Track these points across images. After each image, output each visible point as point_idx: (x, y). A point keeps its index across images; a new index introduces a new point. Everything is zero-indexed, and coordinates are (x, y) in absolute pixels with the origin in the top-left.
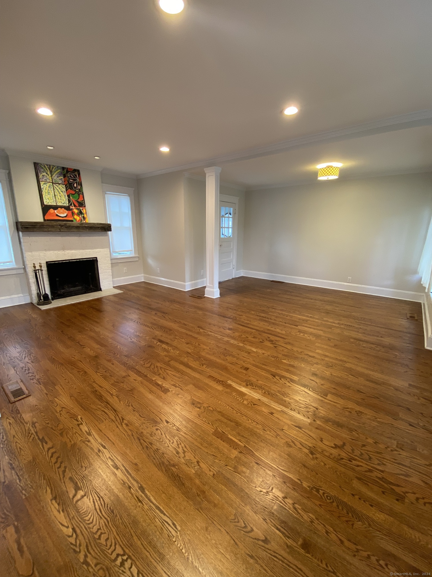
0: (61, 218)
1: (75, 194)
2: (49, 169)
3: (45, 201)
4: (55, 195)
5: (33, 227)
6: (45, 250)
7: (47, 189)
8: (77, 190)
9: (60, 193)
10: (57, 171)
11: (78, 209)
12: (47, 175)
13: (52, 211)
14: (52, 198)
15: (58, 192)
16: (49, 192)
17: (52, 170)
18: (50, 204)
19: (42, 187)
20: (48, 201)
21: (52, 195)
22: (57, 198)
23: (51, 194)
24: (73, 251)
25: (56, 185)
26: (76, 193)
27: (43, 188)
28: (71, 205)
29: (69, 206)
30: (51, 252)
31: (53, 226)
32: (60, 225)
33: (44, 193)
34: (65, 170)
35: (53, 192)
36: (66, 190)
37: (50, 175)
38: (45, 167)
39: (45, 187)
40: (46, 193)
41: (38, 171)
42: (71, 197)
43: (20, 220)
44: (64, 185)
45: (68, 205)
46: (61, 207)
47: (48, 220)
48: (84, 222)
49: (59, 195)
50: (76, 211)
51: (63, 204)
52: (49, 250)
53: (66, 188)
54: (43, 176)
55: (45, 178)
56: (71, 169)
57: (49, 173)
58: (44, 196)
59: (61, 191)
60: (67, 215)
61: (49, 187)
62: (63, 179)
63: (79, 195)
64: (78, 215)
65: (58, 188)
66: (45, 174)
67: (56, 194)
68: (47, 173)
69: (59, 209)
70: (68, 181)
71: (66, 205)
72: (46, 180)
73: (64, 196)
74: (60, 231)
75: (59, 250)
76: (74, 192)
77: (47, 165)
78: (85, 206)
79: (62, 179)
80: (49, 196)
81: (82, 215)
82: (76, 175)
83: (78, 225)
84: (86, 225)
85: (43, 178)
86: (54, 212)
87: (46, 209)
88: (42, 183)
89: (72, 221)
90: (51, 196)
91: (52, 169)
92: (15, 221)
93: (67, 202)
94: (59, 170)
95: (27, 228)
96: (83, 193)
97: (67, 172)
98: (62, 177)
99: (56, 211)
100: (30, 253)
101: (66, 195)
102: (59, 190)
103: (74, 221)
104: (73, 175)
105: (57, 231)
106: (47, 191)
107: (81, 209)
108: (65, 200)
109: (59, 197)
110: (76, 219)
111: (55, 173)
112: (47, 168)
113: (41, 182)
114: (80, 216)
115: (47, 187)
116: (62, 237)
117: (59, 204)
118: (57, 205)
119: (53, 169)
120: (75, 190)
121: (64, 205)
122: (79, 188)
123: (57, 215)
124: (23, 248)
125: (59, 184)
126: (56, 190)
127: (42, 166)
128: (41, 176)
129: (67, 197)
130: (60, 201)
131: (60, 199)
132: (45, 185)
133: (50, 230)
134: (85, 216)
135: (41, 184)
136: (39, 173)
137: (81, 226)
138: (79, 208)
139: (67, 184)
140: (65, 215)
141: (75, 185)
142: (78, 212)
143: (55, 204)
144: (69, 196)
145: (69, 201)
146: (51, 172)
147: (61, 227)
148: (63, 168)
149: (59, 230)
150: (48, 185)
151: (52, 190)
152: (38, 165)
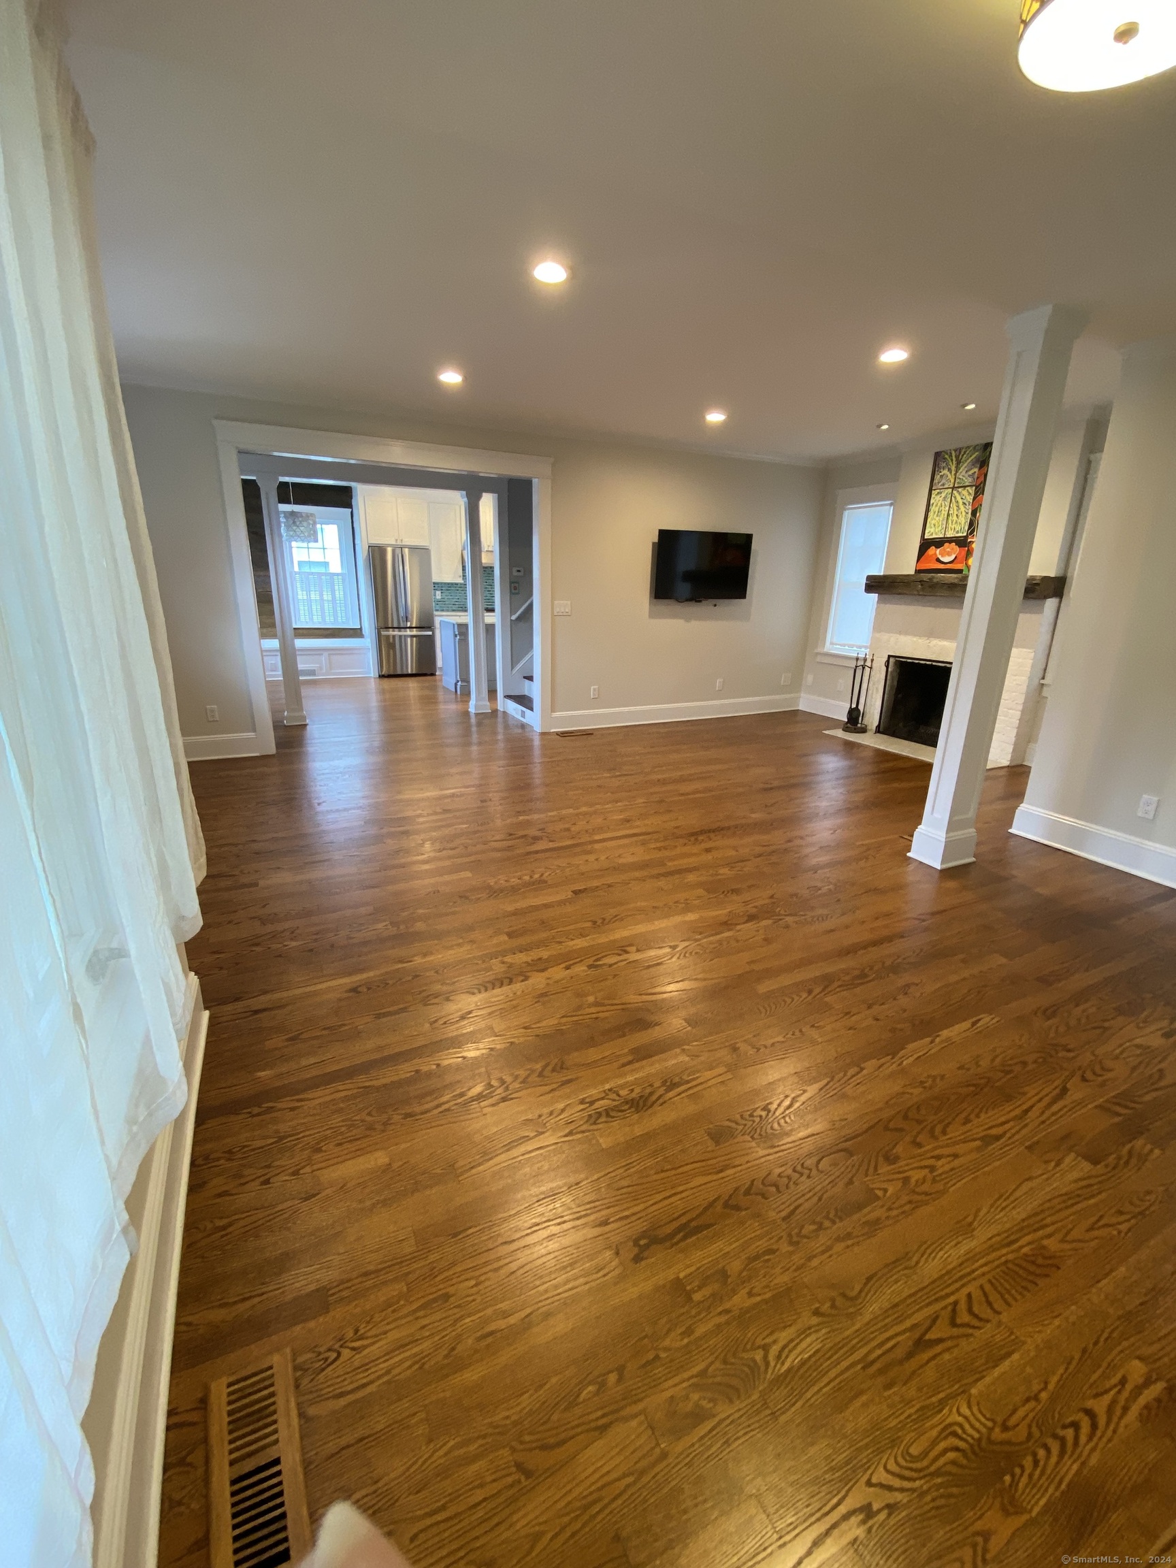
0: (942, 566)
2: (958, 457)
3: (929, 531)
4: (948, 515)
6: (900, 633)
7: (939, 505)
9: (959, 510)
10: (970, 456)
12: (948, 473)
13: (934, 550)
14: (941, 522)
15: (956, 507)
16: (941, 508)
17: (961, 460)
18: (934, 536)
19: (933, 502)
21: (944, 514)
22: (950, 521)
23: (944, 512)
25: (958, 491)
27: (934, 504)
28: (972, 532)
29: (966, 537)
33: (931, 514)
35: (948, 508)
36: (974, 499)
37: (953, 472)
38: (951, 455)
39: (937, 501)
40: (936, 512)
41: (939, 468)
42: (978, 515)
44: (975, 488)
45: (965, 534)
46: (950, 540)
47: (922, 571)
49: (956, 513)
51: (958, 532)
52: (906, 633)
53: (976, 494)
54: (942, 476)
55: (943, 481)
57: (953, 468)
58: (930, 519)
59: (964, 503)
60: (956, 558)
61: (945, 498)
62: (977, 473)
65: (959, 498)
66: (946, 472)
67: (951, 512)
68: (950, 470)
69: (947, 545)
72: (943, 485)
73: (964, 514)
75: (920, 635)
77: (955, 451)
80: (938, 518)
85: (940, 483)
86: (935, 554)
87: (926, 545)
88: (935, 493)
89: (960, 571)
90: (941, 519)
93: (967, 528)
94: (976, 453)
98: (975, 470)
99: (938, 551)
100: (877, 635)
101: (970, 511)
102: (960, 501)
106: (937, 509)
108: (963, 521)
109: (955, 518)
111: (965, 464)
112: (954, 457)
113: (933, 492)
115: (942, 499)
117: (950, 534)
118: (944, 538)
119: (964, 456)
121: (959, 535)
123: (938, 560)
125: (965, 487)
126: (954, 505)
127: (946, 456)
128: (937, 477)
129: (970, 515)
130: (954, 527)
131: (954, 522)
132: (938, 498)
135: (934, 497)
136: (937, 474)
139: (981, 483)
140: (952, 558)
143: (942, 536)
144: (975, 513)
145: (971, 524)
146: (959, 463)
148: (986, 446)
150: (943, 495)
151: (947, 504)
152: (941, 455)
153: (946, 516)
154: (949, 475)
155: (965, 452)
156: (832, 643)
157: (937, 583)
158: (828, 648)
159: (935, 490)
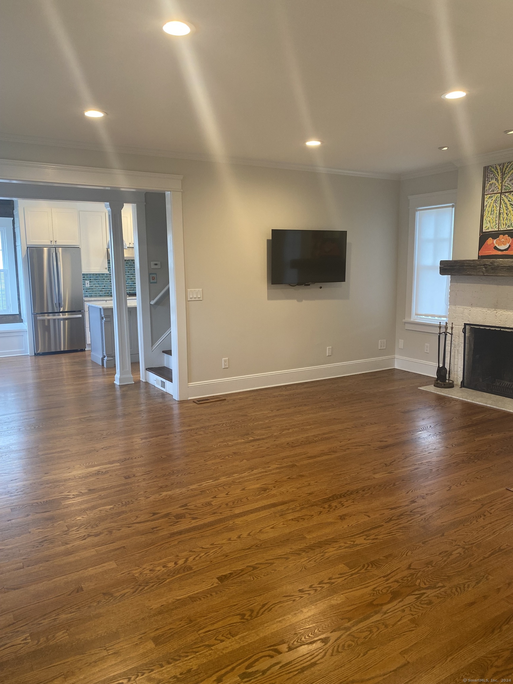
0: (499, 253)
2: (502, 170)
3: (485, 226)
4: (500, 214)
6: (472, 305)
7: (491, 206)
9: (508, 209)
10: (512, 169)
12: (496, 182)
13: (490, 241)
14: (494, 219)
15: (505, 208)
16: (493, 209)
17: (505, 171)
18: (490, 230)
19: (486, 203)
21: (496, 213)
22: (501, 218)
25: (505, 195)
27: (486, 205)
30: (479, 309)
33: (486, 213)
35: (498, 208)
37: (500, 181)
38: (496, 169)
39: (489, 203)
40: (489, 212)
41: (486, 179)
46: (504, 233)
47: (483, 257)
49: (505, 212)
52: (477, 306)
54: (491, 185)
55: (493, 188)
57: (499, 178)
58: (485, 217)
59: (511, 205)
60: (510, 246)
61: (495, 201)
65: (506, 201)
66: (494, 181)
67: (502, 211)
68: (497, 180)
69: (501, 236)
71: (512, 228)
72: (493, 191)
73: (512, 212)
77: (500, 165)
80: (492, 216)
85: (489, 189)
86: (493, 243)
87: (484, 237)
88: (487, 197)
90: (495, 216)
91: (506, 169)
99: (495, 241)
102: (508, 203)
106: (490, 209)
108: (512, 219)
109: (505, 216)
111: (509, 175)
112: (499, 171)
115: (493, 201)
116: (498, 284)
117: (503, 228)
118: (498, 231)
121: (510, 228)
123: (495, 248)
125: (510, 192)
126: (502, 205)
127: (493, 169)
128: (488, 186)
130: (504, 223)
131: (505, 218)
132: (490, 201)
135: (486, 200)
136: (486, 183)
140: (506, 246)
143: (496, 229)
146: (503, 174)
150: (494, 199)
151: (498, 205)
152: (488, 169)
153: (498, 214)
154: (497, 184)
155: (507, 166)
156: (417, 314)
157: (498, 266)
158: (414, 318)
159: (487, 195)
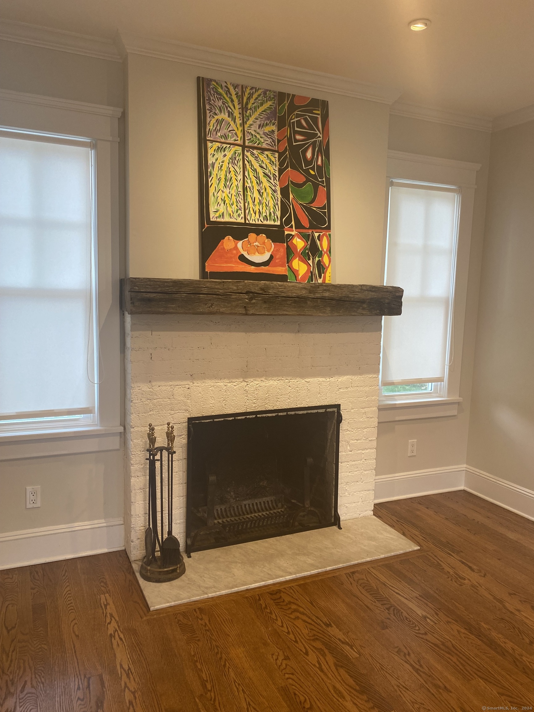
0: (252, 269)
1: (304, 183)
2: (240, 98)
3: (212, 209)
4: (245, 189)
5: (167, 296)
7: (224, 168)
8: (313, 169)
9: (259, 183)
10: (262, 104)
11: (305, 237)
12: (229, 119)
13: (228, 242)
14: (234, 198)
15: (254, 179)
16: (229, 176)
17: (247, 104)
18: (227, 219)
19: (211, 160)
20: (222, 209)
21: (237, 187)
22: (249, 199)
23: (235, 183)
24: (273, 383)
25: (253, 154)
26: (308, 180)
27: (213, 165)
28: (288, 221)
29: (281, 227)
30: (209, 383)
31: (225, 297)
32: (247, 293)
33: (213, 182)
34: (286, 103)
35: (240, 177)
36: (281, 171)
37: (238, 121)
38: (228, 92)
39: (220, 161)
40: (219, 180)
41: (207, 107)
42: (291, 196)
43: (134, 273)
44: (277, 155)
45: (278, 223)
46: (258, 229)
47: (214, 275)
48: (320, 281)
49: (256, 187)
50: (299, 243)
51: (266, 218)
52: (204, 376)
53: (281, 164)
54: (218, 122)
55: (224, 131)
56: (305, 98)
57: (236, 113)
58: (212, 190)
59: (266, 175)
60: (272, 257)
61: (233, 160)
62: (276, 133)
63: (316, 187)
64: (305, 256)
65: (256, 165)
66: (224, 116)
67: (248, 184)
68: (230, 114)
69: (252, 236)
70: (290, 141)
71: (272, 223)
72: (226, 137)
73: (270, 191)
74: (246, 314)
75: (231, 376)
76: (301, 179)
77: (235, 87)
78: (329, 228)
79: (273, 131)
80: (227, 191)
81: (317, 259)
82: (315, 120)
83: (304, 293)
84: (327, 294)
85: (217, 131)
86: (236, 248)
88: (212, 147)
89: (283, 278)
90: (233, 192)
91: (249, 99)
92: (118, 278)
93: (279, 213)
94: (270, 103)
95: (150, 300)
96: (328, 181)
97: (292, 108)
98: (274, 128)
99: (240, 244)
100: (145, 387)
101: (278, 189)
102: (259, 170)
103: (291, 278)
104: (306, 120)
105: (235, 314)
106: (222, 175)
107: (316, 235)
108: (271, 204)
109: (256, 195)
110: (295, 273)
111: (256, 114)
112: (234, 97)
113: (209, 145)
114: (310, 262)
115: (226, 159)
116: (246, 331)
117: (254, 219)
118: (245, 224)
119: (252, 101)
120: (307, 172)
121: (268, 223)
122: (319, 162)
123: (242, 258)
124: (130, 368)
125: (263, 150)
126: (249, 172)
127: (220, 90)
128: (211, 124)
129: (279, 196)
130: (256, 209)
131: (257, 201)
132: (220, 155)
133: (215, 309)
134: (326, 259)
135: (210, 151)
136: (208, 115)
137: (312, 296)
138: (310, 232)
139: (286, 150)
140: (266, 257)
141: (309, 155)
142: (305, 248)
143: (240, 220)
144: (285, 192)
145: (284, 209)
146: (244, 109)
147: (251, 299)
148: (281, 97)
149: (242, 311)
150: (229, 154)
151: (240, 170)
152: (209, 85)
153: (241, 189)
154: (232, 123)
155: (251, 95)
159: (212, 141)
